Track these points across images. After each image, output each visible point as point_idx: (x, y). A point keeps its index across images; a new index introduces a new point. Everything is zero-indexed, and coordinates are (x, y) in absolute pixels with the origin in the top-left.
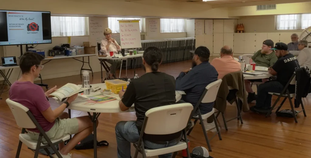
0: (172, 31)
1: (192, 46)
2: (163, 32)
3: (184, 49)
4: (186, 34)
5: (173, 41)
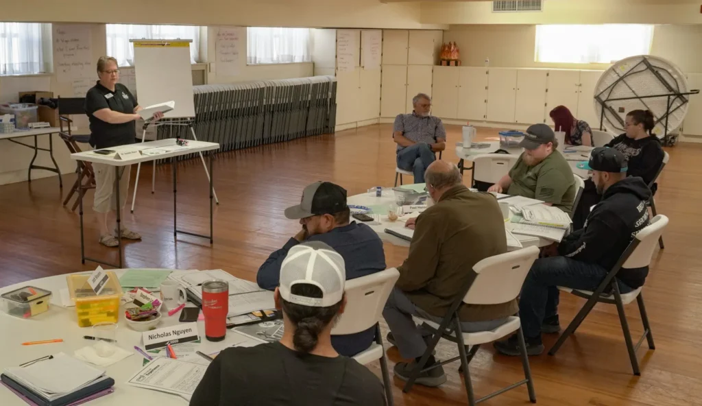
0: (278, 58)
1: (329, 100)
2: (253, 63)
3: (307, 107)
4: (313, 67)
5: (278, 88)
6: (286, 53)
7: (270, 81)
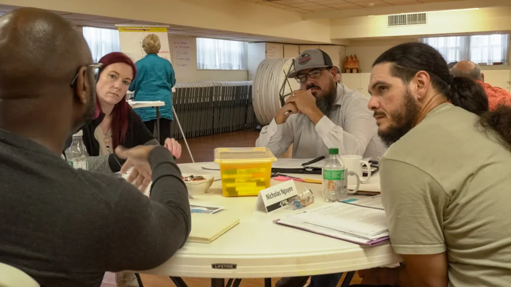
2: (201, 68)
3: (245, 104)
4: (248, 74)
6: (227, 62)
7: (218, 82)
